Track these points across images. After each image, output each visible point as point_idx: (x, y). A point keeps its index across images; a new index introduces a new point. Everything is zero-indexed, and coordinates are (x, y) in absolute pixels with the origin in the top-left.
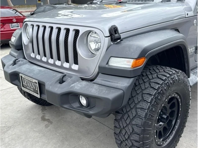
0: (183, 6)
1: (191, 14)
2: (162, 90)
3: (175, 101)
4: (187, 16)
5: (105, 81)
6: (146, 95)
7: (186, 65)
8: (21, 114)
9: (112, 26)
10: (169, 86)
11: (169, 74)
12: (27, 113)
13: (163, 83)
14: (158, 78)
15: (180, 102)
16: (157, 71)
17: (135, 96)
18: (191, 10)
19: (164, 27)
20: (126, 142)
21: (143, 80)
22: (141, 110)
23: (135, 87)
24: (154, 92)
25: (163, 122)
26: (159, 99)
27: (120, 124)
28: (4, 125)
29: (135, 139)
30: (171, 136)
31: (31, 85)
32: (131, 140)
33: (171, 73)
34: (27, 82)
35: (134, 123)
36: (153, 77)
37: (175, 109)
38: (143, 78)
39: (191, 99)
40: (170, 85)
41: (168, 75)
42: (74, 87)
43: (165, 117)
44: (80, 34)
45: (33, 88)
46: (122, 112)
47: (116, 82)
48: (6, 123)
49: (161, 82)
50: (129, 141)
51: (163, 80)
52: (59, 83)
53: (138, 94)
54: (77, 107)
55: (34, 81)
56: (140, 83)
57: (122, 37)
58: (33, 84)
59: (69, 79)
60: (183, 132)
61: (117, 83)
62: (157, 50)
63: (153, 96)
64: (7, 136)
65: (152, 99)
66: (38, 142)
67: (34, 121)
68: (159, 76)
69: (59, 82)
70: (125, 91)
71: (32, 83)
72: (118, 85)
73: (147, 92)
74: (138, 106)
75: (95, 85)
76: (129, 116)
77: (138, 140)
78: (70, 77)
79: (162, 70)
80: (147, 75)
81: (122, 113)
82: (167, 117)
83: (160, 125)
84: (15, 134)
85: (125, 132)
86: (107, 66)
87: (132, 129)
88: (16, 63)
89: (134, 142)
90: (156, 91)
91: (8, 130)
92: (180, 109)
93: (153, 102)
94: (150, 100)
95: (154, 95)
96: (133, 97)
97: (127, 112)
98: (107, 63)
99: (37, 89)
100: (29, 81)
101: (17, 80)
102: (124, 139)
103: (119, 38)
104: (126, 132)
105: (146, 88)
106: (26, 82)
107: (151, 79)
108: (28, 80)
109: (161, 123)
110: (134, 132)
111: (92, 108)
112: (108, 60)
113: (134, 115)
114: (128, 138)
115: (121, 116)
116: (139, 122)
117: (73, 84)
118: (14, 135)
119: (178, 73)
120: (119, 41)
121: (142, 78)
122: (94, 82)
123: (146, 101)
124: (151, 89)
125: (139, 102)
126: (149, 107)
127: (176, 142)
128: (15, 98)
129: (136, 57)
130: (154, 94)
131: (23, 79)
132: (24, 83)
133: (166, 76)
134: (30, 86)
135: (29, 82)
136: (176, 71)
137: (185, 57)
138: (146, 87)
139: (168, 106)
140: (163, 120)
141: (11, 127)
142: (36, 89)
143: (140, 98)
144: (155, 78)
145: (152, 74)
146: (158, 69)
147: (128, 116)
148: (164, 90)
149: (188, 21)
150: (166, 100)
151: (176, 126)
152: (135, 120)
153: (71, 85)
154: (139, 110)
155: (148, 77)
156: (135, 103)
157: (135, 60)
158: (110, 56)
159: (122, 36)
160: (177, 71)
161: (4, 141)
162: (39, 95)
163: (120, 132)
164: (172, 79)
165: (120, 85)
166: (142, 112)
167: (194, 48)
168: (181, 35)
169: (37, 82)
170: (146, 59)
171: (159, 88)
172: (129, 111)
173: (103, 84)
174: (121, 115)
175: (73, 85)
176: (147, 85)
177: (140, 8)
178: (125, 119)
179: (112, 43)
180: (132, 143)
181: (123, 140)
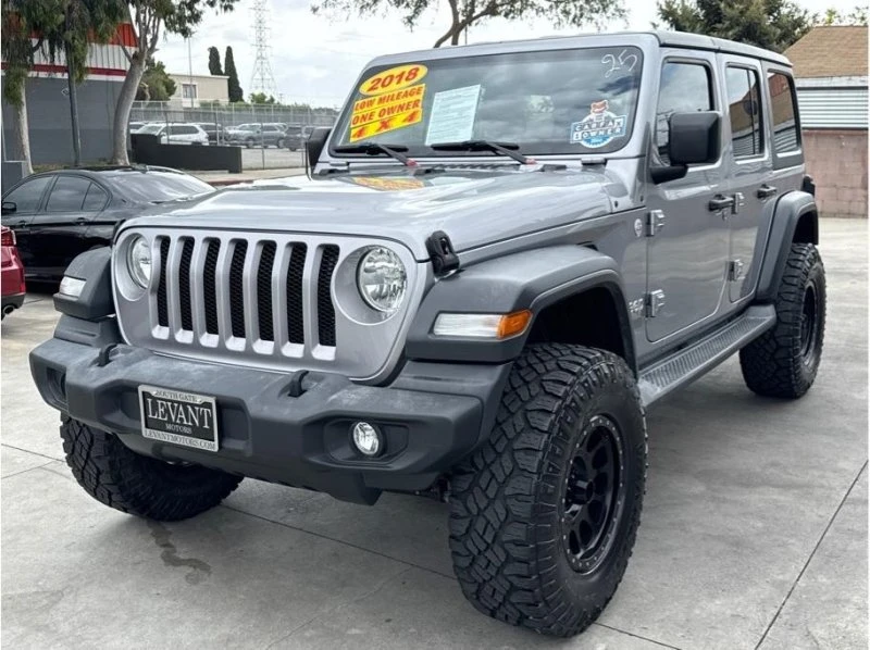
0: (602, 180)
1: (626, 202)
2: (573, 400)
3: (605, 441)
4: (615, 209)
5: (426, 378)
6: (535, 414)
7: (625, 343)
8: (80, 554)
9: (434, 234)
10: (589, 391)
11: (588, 360)
12: (103, 549)
13: (574, 381)
14: (562, 369)
15: (619, 446)
16: (556, 353)
17: (504, 421)
18: (625, 193)
19: (558, 238)
20: (489, 554)
21: (522, 378)
22: (527, 454)
23: (505, 395)
24: (555, 405)
25: (578, 502)
26: (568, 423)
27: (469, 505)
28: (34, 590)
29: (515, 538)
30: (604, 546)
31: (183, 417)
32: (502, 545)
33: (591, 357)
34: (167, 410)
35: (508, 491)
36: (549, 368)
37: (608, 468)
38: (522, 373)
39: (646, 439)
40: (592, 386)
41: (585, 363)
42: (340, 399)
43: (583, 485)
44: (341, 258)
45: (190, 424)
46: (473, 470)
47: (458, 378)
48: (40, 583)
49: (570, 379)
50: (496, 548)
51: (574, 374)
52: (290, 395)
53: (513, 414)
54: (349, 459)
55: (199, 400)
56: (516, 386)
57: (462, 262)
58: (194, 411)
59: (315, 384)
60: (634, 540)
61: (461, 381)
62: (554, 295)
63: (553, 417)
64: (61, 619)
65: (552, 424)
66: (181, 623)
67: (140, 567)
68: (562, 365)
69: (288, 393)
70: (485, 400)
71: (190, 409)
72: (465, 385)
73: (538, 407)
74: (517, 445)
75: (399, 392)
76: (493, 475)
77: (524, 539)
78: (319, 378)
79: (568, 352)
80: (530, 365)
81: (471, 472)
82: (588, 486)
83: (574, 513)
84: (87, 609)
85: (485, 522)
86: (430, 337)
87: (504, 512)
88: (110, 358)
89: (513, 546)
90: (560, 402)
91: (55, 602)
92: (622, 468)
93: (556, 430)
94: (547, 424)
95: (557, 413)
96: (500, 424)
97: (487, 466)
98: (431, 331)
99: (211, 424)
100: (176, 405)
101: (120, 411)
102: (483, 547)
103: (455, 265)
104: (488, 522)
105: (532, 398)
106: (161, 410)
107: (543, 374)
108: (173, 402)
109: (575, 507)
110: (510, 519)
111: (396, 455)
112: (432, 321)
113: (508, 472)
114: (493, 542)
115: (471, 480)
116: (523, 486)
117: (332, 394)
118: (83, 611)
119: (608, 359)
120: (453, 272)
121: (519, 375)
122: (393, 385)
123: (536, 428)
124: (548, 398)
125: (519, 434)
126: (546, 445)
127: (618, 565)
128: (34, 510)
129: (508, 310)
130: (555, 409)
131: (150, 400)
132: (154, 415)
133: (580, 364)
134: (181, 419)
135: (178, 407)
136: (603, 354)
137: (621, 319)
138: (533, 393)
139: (589, 458)
140: (578, 496)
141: (61, 592)
142: (206, 426)
143: (520, 423)
144: (553, 370)
145: (542, 361)
146: (556, 349)
147: (489, 477)
148: (578, 400)
149: (616, 225)
150: (585, 433)
151: (615, 520)
152: (513, 482)
153: (328, 397)
154: (522, 454)
155: (535, 370)
156: (509, 440)
157: (505, 317)
158: (437, 311)
159: (463, 259)
160: (607, 352)
161: (55, 631)
162: (216, 442)
163: (467, 531)
164: (595, 371)
165: (471, 385)
166: (529, 457)
167: (641, 300)
168: (606, 257)
169: (212, 400)
170: (532, 316)
171: (566, 393)
172: (493, 462)
173: (420, 388)
174: (470, 478)
175: (334, 397)
176: (535, 389)
177: (475, 192)
178: (484, 487)
179: (436, 280)
180: (506, 551)
181: (480, 552)
